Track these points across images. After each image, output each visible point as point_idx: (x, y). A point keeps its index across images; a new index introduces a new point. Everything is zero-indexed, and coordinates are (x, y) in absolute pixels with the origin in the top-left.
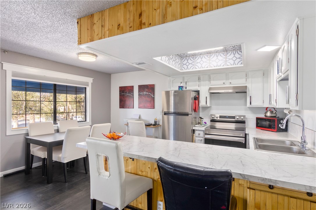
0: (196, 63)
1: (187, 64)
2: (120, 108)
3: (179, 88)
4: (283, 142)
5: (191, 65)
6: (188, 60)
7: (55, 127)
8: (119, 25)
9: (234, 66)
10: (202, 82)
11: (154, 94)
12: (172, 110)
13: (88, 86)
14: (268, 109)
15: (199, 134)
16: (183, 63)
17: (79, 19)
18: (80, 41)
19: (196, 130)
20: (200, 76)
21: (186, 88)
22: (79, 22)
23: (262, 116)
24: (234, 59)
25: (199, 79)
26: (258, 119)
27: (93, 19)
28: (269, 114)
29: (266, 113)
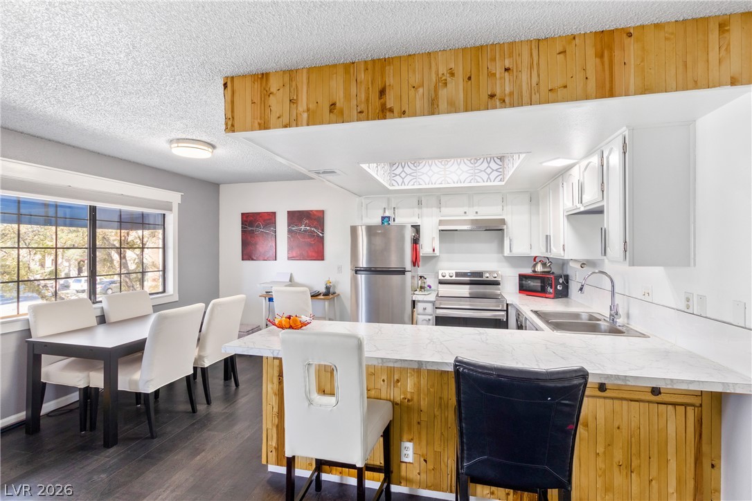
0: (419, 174)
1: (403, 175)
2: (243, 259)
3: (382, 220)
4: (577, 316)
5: (409, 178)
6: (403, 168)
7: (95, 310)
8: (334, 104)
9: (489, 184)
10: (425, 210)
11: (323, 230)
12: (363, 263)
13: (171, 210)
14: (537, 260)
15: (425, 309)
16: (394, 172)
17: (229, 80)
18: (233, 126)
19: (419, 301)
20: (421, 198)
21: (394, 221)
22: (229, 85)
23: (528, 271)
24: (489, 171)
25: (420, 203)
26: (522, 277)
27: (267, 84)
28: (539, 268)
29: (535, 266)
